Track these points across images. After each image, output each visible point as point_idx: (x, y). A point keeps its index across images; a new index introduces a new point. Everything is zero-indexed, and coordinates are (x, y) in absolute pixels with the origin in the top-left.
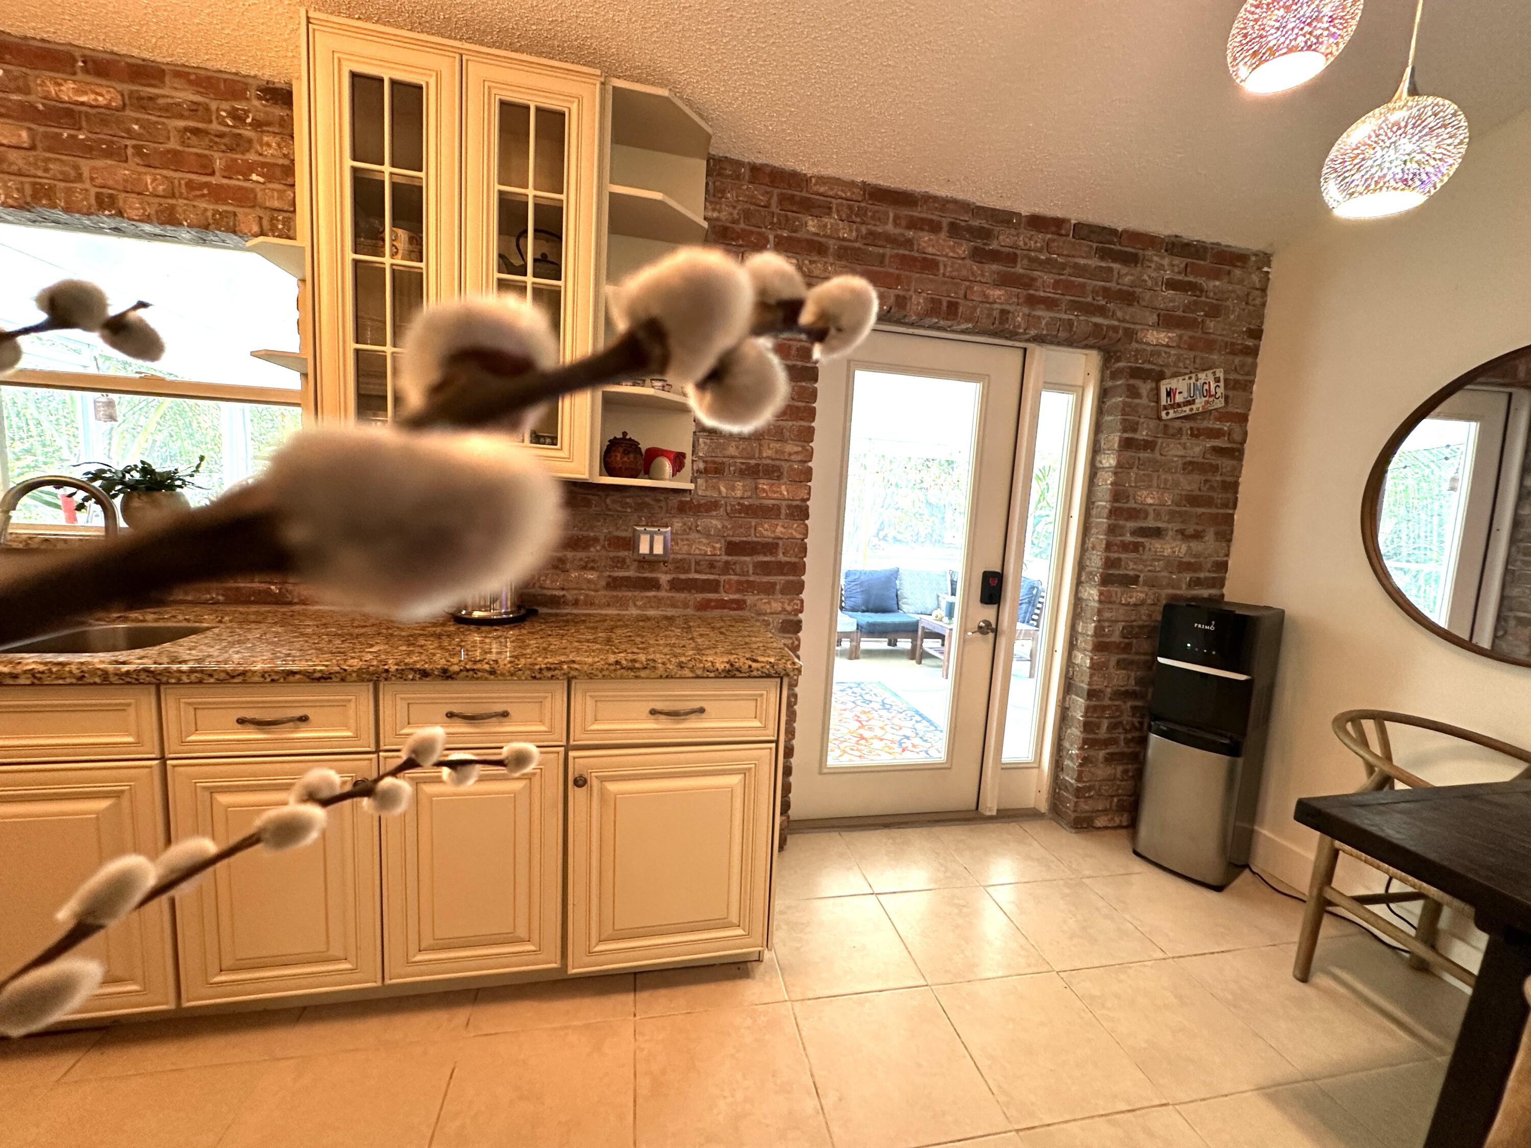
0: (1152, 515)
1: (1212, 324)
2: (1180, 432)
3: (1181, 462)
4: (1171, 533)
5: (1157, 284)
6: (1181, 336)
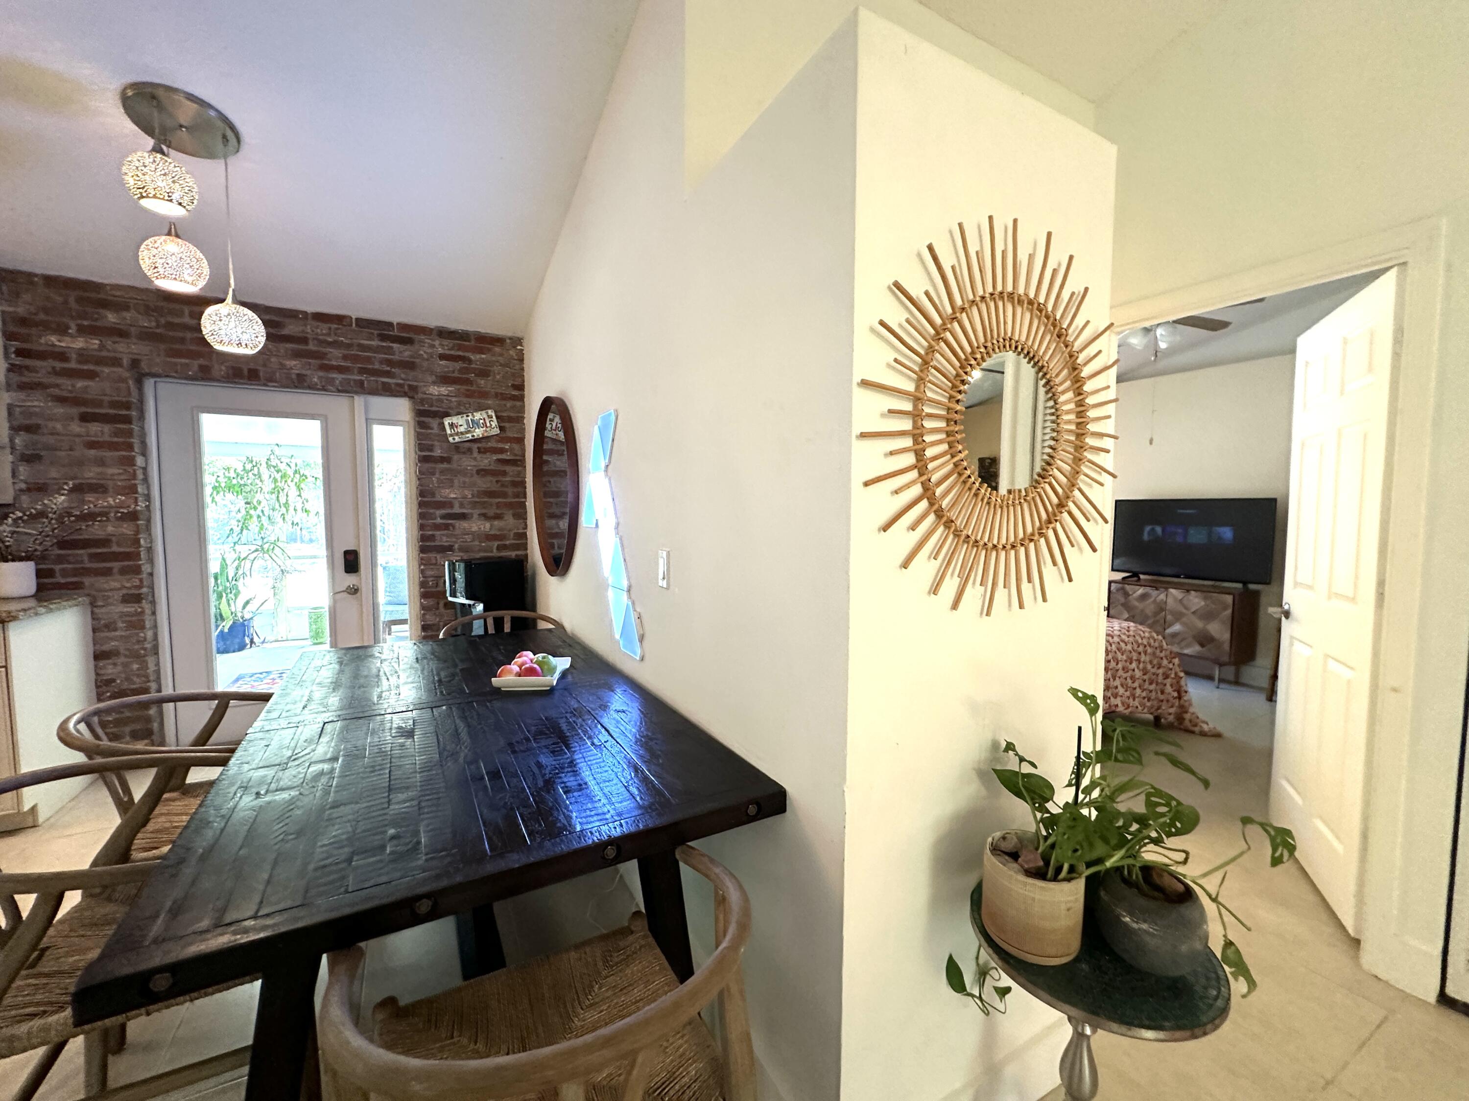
0: (457, 505)
1: (483, 382)
2: (470, 450)
3: (475, 469)
4: (476, 516)
5: (432, 357)
6: (459, 390)
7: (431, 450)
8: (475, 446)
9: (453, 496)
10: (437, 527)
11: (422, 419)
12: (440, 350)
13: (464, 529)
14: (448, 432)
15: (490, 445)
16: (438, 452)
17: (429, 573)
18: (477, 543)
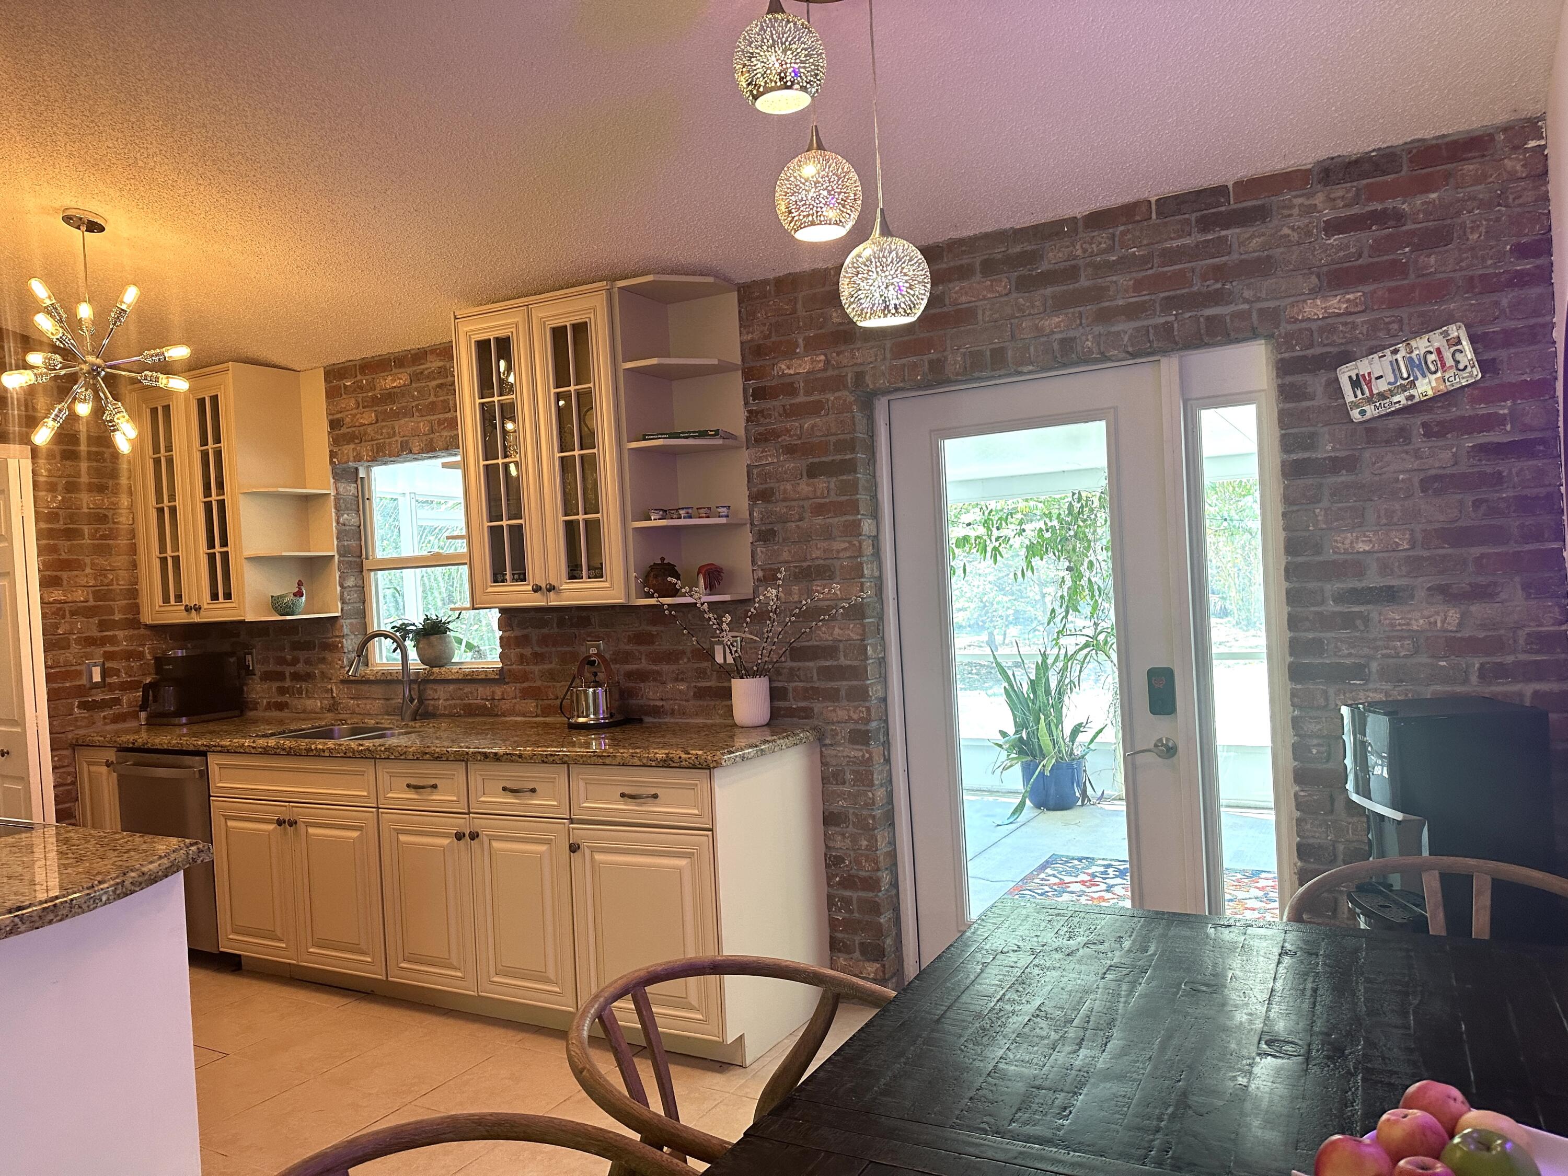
0: (1373, 568)
2: (1403, 434)
3: (1416, 480)
4: (1421, 594)
5: (1309, 234)
6: (1375, 292)
7: (1312, 447)
8: (1417, 421)
9: (1362, 547)
10: (1327, 622)
11: (1289, 379)
12: (1328, 214)
13: (1392, 625)
14: (1349, 397)
15: (1455, 412)
16: (1327, 449)
17: (1311, 727)
18: (1423, 659)
